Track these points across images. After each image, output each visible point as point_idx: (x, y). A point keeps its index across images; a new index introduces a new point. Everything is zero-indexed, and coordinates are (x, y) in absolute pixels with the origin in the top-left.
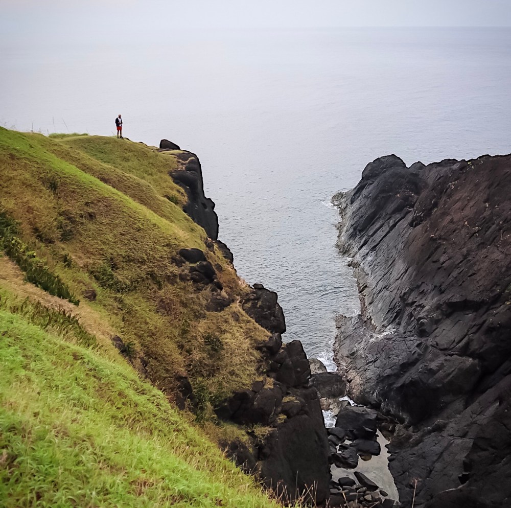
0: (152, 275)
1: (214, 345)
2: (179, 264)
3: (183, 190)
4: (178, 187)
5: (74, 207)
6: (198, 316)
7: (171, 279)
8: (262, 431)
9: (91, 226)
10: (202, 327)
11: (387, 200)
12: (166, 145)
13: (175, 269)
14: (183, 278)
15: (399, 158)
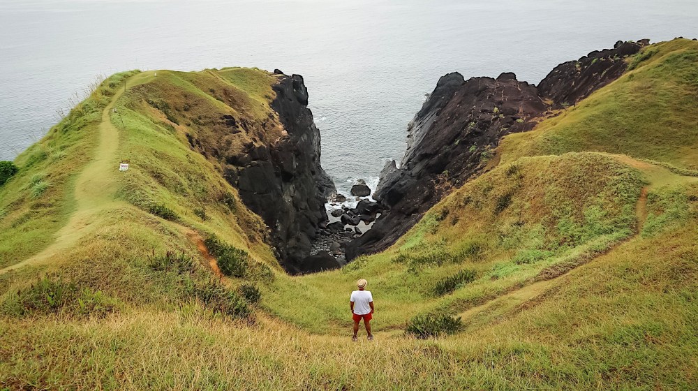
0: (213, 122)
1: (229, 143)
2: (223, 119)
3: (275, 93)
4: (273, 92)
5: (190, 102)
6: (226, 134)
7: (219, 123)
8: (240, 168)
9: (196, 107)
10: (227, 137)
11: (437, 99)
12: (277, 72)
13: (221, 121)
14: (222, 123)
15: (460, 74)
